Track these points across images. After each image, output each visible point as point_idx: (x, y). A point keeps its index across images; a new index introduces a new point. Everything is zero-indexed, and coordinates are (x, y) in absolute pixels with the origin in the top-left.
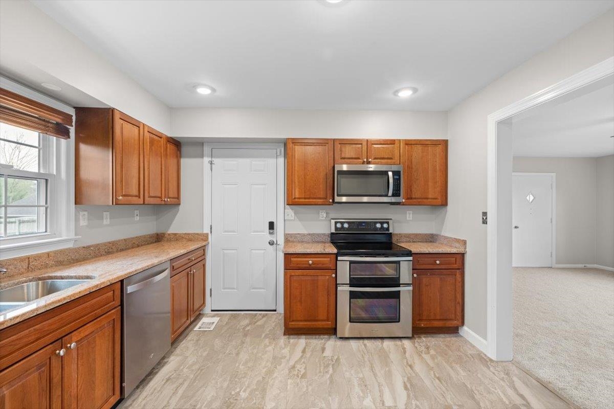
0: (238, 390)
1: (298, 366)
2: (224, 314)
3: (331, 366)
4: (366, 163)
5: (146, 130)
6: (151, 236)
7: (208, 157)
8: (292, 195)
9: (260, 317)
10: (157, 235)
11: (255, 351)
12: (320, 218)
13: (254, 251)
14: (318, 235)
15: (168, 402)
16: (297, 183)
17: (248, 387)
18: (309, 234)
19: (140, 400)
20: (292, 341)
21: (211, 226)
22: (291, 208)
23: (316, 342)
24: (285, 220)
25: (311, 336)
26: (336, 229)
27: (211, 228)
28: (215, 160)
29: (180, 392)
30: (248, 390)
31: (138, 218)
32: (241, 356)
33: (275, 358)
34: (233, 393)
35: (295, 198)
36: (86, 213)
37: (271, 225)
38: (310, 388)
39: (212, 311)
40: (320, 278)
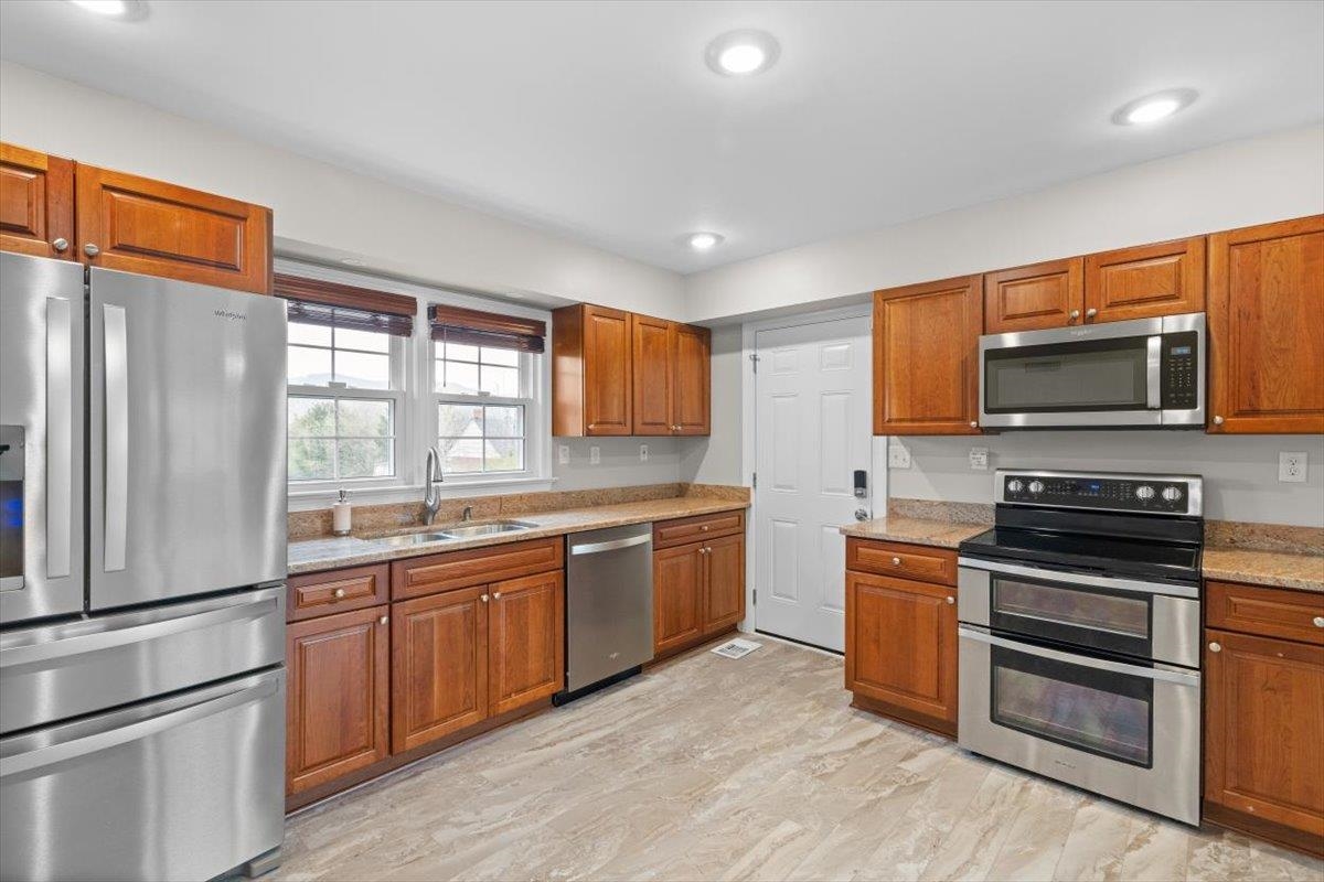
0: (705, 747)
1: (829, 760)
2: (795, 648)
3: (896, 786)
4: (1080, 321)
5: (636, 322)
6: (670, 487)
7: (749, 347)
8: (883, 413)
9: (835, 664)
10: (680, 485)
11: (776, 711)
12: (974, 467)
13: (826, 529)
14: (965, 506)
15: (616, 722)
16: (894, 388)
17: (724, 750)
18: (944, 504)
19: (592, 706)
20: (857, 720)
21: (755, 475)
22: (903, 442)
23: (905, 739)
24: (888, 469)
25: (905, 727)
26: (1008, 494)
27: (755, 479)
28: (761, 354)
29: (637, 717)
30: (717, 755)
31: (644, 458)
32: (750, 708)
33: (800, 732)
34: (696, 747)
35: (890, 421)
36: (567, 448)
37: (860, 479)
38: (818, 796)
39: (757, 631)
40: (920, 599)
